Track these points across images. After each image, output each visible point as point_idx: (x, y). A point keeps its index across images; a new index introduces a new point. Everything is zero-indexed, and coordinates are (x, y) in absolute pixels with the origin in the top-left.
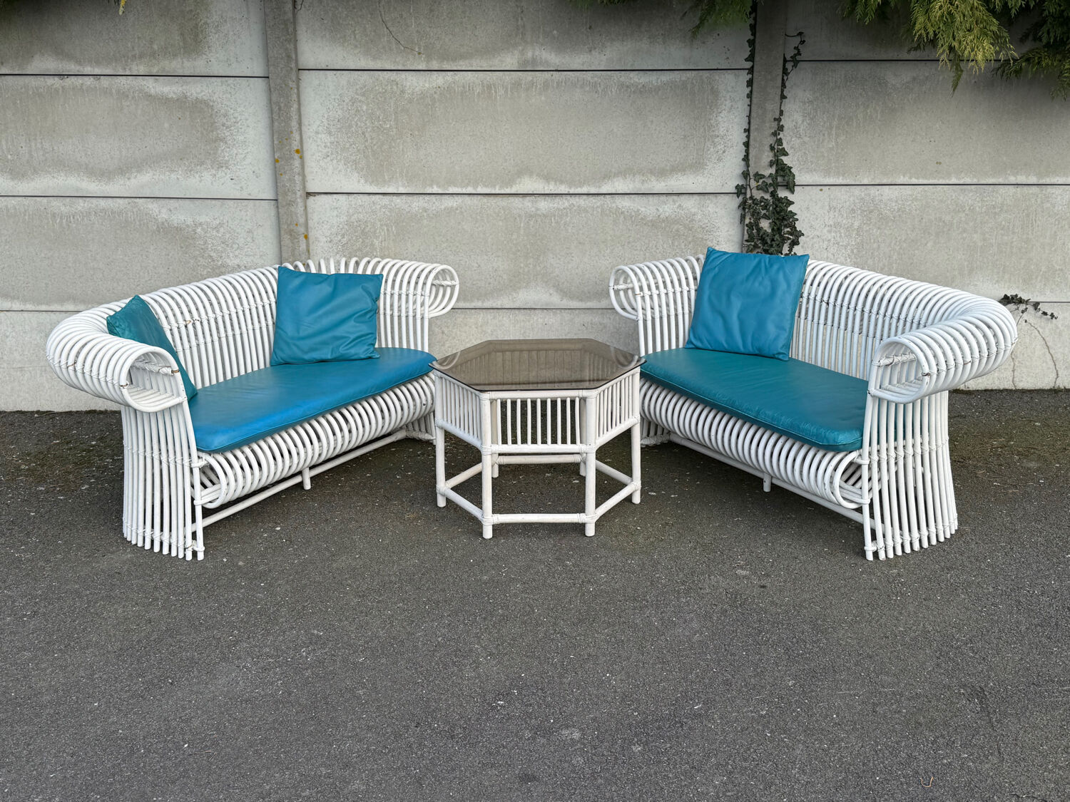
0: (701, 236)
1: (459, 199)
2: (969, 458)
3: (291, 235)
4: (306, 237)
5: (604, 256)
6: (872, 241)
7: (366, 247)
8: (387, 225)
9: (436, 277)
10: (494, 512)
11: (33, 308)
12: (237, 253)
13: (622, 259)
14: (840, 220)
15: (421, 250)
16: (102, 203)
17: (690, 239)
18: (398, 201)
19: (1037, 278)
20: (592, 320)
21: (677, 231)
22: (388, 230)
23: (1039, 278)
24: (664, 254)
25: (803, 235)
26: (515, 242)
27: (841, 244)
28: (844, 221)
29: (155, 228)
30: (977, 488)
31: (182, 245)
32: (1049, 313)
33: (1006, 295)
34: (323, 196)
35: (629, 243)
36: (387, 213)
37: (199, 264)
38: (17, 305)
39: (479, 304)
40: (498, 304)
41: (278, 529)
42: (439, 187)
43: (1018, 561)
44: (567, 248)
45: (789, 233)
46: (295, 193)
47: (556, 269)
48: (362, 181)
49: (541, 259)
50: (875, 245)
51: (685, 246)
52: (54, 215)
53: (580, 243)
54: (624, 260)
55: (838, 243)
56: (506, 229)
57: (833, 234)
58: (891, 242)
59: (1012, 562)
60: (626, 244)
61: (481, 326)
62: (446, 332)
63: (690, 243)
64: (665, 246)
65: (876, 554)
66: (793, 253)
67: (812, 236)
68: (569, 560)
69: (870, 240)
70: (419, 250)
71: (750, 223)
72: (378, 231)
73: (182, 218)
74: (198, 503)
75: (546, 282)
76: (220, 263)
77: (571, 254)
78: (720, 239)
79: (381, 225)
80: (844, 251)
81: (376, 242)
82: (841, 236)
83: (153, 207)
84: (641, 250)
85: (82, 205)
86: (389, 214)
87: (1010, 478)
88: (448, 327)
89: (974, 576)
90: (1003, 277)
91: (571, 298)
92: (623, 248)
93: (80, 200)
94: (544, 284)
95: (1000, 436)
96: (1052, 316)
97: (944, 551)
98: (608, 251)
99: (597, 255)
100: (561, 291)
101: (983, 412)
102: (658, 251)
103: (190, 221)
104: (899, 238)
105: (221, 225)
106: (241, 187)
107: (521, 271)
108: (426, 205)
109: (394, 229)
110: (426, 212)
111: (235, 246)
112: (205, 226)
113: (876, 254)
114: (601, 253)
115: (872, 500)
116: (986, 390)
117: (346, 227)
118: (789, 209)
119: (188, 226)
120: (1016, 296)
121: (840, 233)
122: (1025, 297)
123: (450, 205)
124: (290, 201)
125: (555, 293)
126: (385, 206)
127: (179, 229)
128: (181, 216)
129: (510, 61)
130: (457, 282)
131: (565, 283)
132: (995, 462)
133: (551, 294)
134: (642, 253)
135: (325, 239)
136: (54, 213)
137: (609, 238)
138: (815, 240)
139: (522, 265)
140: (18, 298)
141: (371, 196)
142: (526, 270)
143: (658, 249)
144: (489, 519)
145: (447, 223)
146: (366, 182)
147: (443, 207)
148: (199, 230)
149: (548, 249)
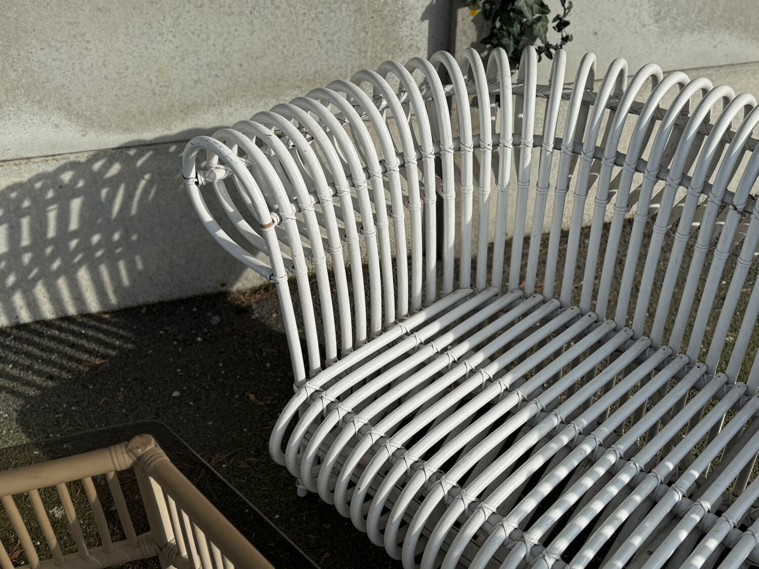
13: (203, 36)
20: (159, 168)
24: (294, 17)
44: (70, 24)
47: (56, 72)
53: (99, 9)
54: (208, 38)
75: (39, 102)
77: (83, 35)
84: (241, 13)
91: (104, 128)
92: (202, 13)
94: (36, 108)
98: (169, 22)
99: (143, 34)
100: (79, 116)
125: (64, 122)
131: (84, 99)
133: (56, 126)
134: (244, 19)
143: (278, 7)
149: (25, 31)
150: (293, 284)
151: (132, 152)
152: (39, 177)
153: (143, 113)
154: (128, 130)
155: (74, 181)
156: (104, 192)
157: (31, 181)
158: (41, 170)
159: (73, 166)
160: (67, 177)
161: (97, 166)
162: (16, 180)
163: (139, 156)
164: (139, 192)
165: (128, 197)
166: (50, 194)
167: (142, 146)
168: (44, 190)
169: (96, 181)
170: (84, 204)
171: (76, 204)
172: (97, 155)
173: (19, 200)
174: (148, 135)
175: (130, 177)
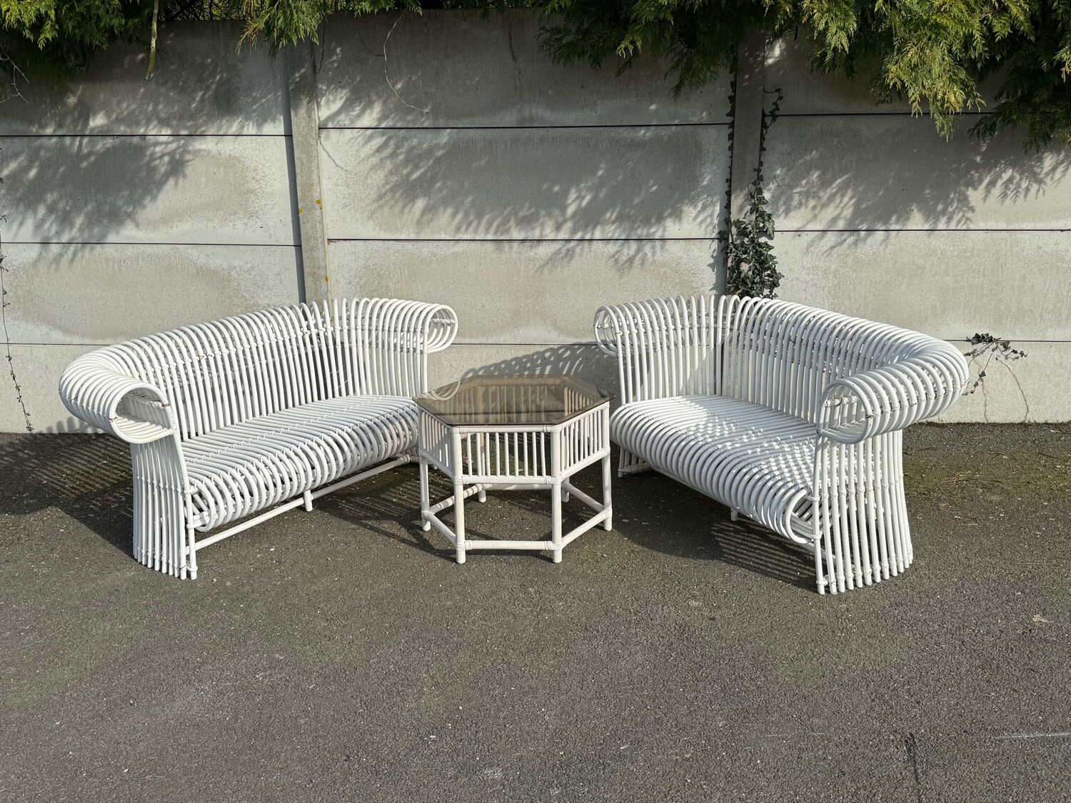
0: (686, 278)
1: (465, 244)
2: (934, 491)
3: (314, 277)
4: (327, 279)
5: (597, 297)
6: (848, 283)
7: (382, 288)
8: (400, 268)
9: (434, 316)
10: (467, 538)
11: (91, 342)
12: (267, 293)
14: (817, 263)
15: (431, 291)
16: (149, 249)
17: (677, 281)
18: (410, 246)
19: (1007, 317)
20: (585, 356)
21: (665, 273)
22: (401, 273)
23: (1009, 318)
25: (784, 277)
26: (515, 283)
27: (819, 285)
28: (822, 265)
29: (194, 271)
30: (937, 521)
31: (219, 286)
32: (1019, 352)
33: (977, 334)
34: (342, 242)
35: (620, 284)
36: (400, 257)
37: (234, 303)
38: (76, 340)
39: (484, 340)
40: (501, 340)
41: (273, 550)
42: (445, 233)
43: (967, 597)
44: (563, 289)
45: (769, 276)
46: (317, 240)
47: (554, 309)
48: (377, 228)
49: (540, 299)
50: (851, 287)
51: (672, 287)
52: (107, 260)
55: (816, 285)
56: (508, 271)
57: (811, 276)
58: (867, 284)
59: (962, 599)
60: (617, 285)
61: (486, 360)
62: (454, 364)
63: (676, 285)
64: (654, 287)
65: (827, 588)
66: (773, 294)
67: (790, 279)
68: (532, 587)
69: (847, 282)
70: (429, 291)
71: (732, 266)
72: (392, 274)
73: (218, 262)
74: (191, 526)
75: (545, 320)
76: (252, 302)
77: (567, 294)
78: (704, 281)
79: (395, 268)
80: (821, 292)
81: (391, 285)
82: (818, 278)
83: (193, 252)
84: (631, 291)
85: (131, 251)
86: (402, 259)
87: (971, 511)
88: (456, 361)
89: (922, 613)
90: (974, 317)
91: (567, 335)
93: (130, 246)
94: (543, 322)
95: (968, 469)
96: (1022, 354)
97: (896, 585)
98: (601, 292)
100: (558, 328)
101: (953, 445)
102: (647, 292)
103: (225, 265)
104: (874, 280)
105: (252, 268)
106: (270, 235)
107: (521, 309)
108: (435, 250)
109: (406, 272)
110: (435, 256)
111: (266, 287)
112: (238, 270)
113: (852, 295)
114: (594, 292)
115: (823, 536)
116: (958, 424)
117: (364, 270)
118: (769, 253)
119: (223, 270)
120: (987, 335)
121: (818, 275)
122: (995, 336)
123: (457, 250)
124: (313, 247)
125: (552, 330)
126: (398, 251)
127: (215, 272)
128: (218, 260)
129: (509, 118)
130: (456, 321)
131: (562, 321)
132: (959, 495)
133: (549, 331)
134: (632, 293)
135: (345, 281)
136: (108, 258)
137: (602, 280)
138: (794, 282)
139: (522, 305)
140: (78, 334)
141: (385, 242)
142: (527, 308)
144: (464, 545)
145: (454, 267)
146: (381, 229)
147: (450, 252)
148: (233, 273)
149: (546, 291)
150: (625, 358)
151: (576, 347)
152: (537, 353)
153: (584, 330)
154: (577, 337)
155: (550, 357)
156: (561, 364)
157: (533, 354)
158: (538, 350)
159: (552, 350)
160: (547, 355)
161: (560, 352)
162: (528, 353)
163: (579, 349)
164: (575, 366)
165: (571, 368)
166: (539, 362)
167: (581, 345)
168: (537, 359)
169: (560, 358)
170: (552, 368)
171: (549, 368)
172: (562, 346)
173: (526, 363)
174: (584, 341)
175: (572, 359)
